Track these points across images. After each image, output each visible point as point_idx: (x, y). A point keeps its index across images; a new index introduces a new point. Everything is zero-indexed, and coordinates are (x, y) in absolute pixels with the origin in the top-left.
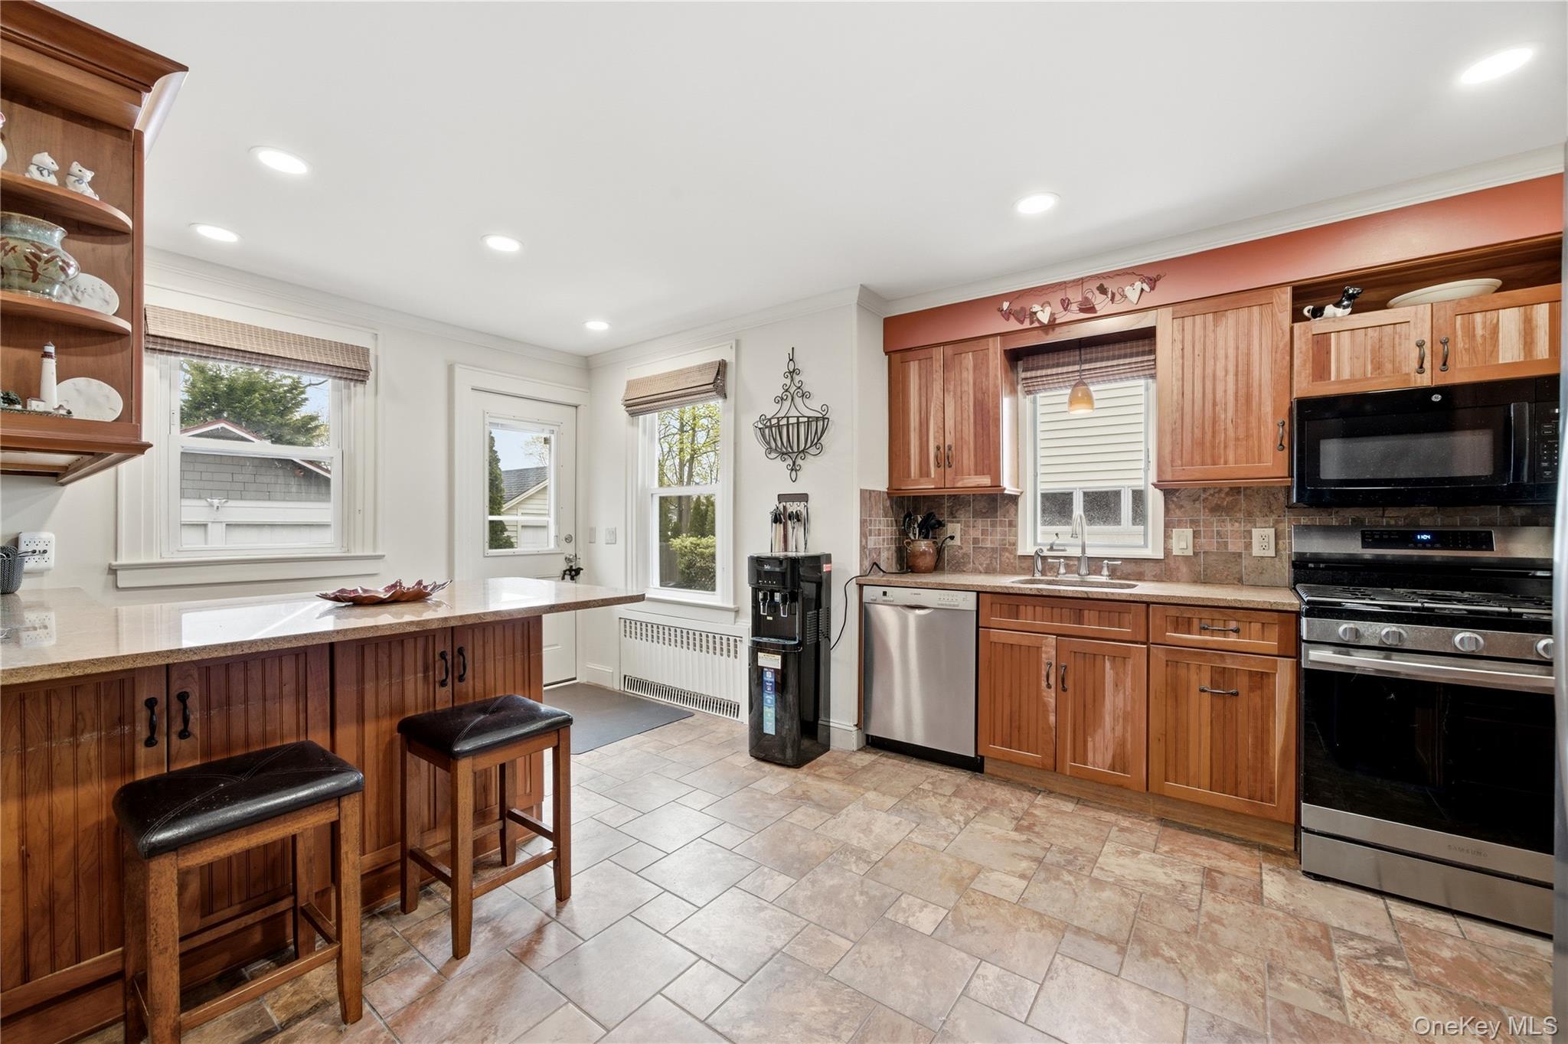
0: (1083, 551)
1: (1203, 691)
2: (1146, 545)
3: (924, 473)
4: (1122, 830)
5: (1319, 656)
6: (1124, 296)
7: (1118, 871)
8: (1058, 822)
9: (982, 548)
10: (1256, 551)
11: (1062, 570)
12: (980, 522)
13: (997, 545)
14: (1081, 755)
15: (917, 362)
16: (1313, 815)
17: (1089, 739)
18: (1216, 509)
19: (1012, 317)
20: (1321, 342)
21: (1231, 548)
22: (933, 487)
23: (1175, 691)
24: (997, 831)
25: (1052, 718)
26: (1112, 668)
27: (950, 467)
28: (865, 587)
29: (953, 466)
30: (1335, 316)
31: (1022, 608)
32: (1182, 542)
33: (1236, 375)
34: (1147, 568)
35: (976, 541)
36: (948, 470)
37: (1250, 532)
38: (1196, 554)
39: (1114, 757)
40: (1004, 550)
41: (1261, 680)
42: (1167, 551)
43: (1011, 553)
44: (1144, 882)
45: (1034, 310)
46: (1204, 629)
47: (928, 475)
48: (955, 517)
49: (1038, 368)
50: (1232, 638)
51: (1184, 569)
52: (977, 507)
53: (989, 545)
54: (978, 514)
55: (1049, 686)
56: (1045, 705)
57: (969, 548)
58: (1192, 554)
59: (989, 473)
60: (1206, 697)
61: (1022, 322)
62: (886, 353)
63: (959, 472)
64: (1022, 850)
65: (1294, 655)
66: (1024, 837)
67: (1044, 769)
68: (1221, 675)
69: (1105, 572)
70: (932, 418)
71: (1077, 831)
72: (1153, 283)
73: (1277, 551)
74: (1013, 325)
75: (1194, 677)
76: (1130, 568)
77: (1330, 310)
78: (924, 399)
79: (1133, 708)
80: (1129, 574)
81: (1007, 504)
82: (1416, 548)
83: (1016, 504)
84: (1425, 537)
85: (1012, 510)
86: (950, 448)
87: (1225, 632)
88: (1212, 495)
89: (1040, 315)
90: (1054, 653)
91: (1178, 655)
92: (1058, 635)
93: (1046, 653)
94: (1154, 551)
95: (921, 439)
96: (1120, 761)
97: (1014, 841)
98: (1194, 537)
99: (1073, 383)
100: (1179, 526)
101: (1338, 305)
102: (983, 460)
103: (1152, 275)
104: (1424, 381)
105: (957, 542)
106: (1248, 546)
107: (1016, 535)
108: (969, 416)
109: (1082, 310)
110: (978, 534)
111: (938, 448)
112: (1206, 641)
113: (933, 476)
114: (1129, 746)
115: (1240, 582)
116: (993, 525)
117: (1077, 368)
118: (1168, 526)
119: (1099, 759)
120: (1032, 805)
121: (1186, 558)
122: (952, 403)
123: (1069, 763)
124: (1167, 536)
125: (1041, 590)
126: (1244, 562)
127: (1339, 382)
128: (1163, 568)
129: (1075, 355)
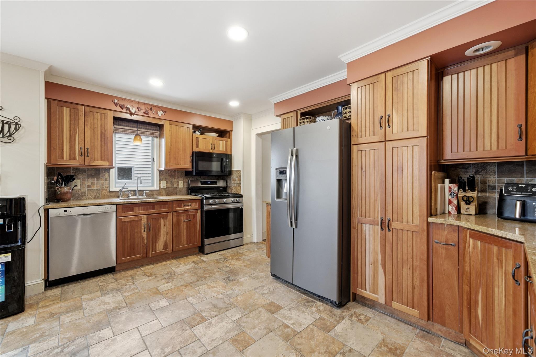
0: (137, 188)
1: (184, 221)
2: (153, 186)
3: (72, 157)
4: (170, 264)
5: (206, 208)
6: (157, 114)
7: (182, 271)
8: (155, 270)
9: (92, 189)
10: (180, 187)
11: (130, 195)
12: (91, 180)
13: (99, 188)
14: (154, 249)
15: (68, 109)
16: (206, 241)
17: (157, 243)
18: (171, 176)
19: (118, 106)
20: (197, 139)
21: (175, 186)
22: (78, 164)
23: (178, 223)
24: (146, 280)
25: (146, 241)
26: (163, 221)
27: (88, 156)
28: (49, 210)
29: (90, 156)
30: (198, 134)
31: (135, 208)
32: (164, 185)
33: (183, 143)
34: (154, 192)
35: (88, 187)
36: (87, 158)
37: (178, 182)
38: (167, 188)
39: (164, 246)
40: (103, 189)
41: (195, 216)
42: (160, 187)
43: (106, 190)
44: (188, 269)
45: (129, 107)
46: (184, 206)
47: (75, 159)
48: (77, 177)
49: (121, 125)
50: (190, 207)
51: (164, 192)
52: (89, 173)
53: (95, 188)
54: (89, 176)
55: (144, 231)
56: (143, 238)
57: (85, 190)
58: (166, 188)
59: (108, 161)
60: (185, 223)
61: (123, 109)
62: (46, 98)
63: (93, 159)
64: (157, 279)
65: (200, 208)
66: (154, 277)
67: (143, 258)
68: (188, 216)
69: (144, 194)
70: (77, 135)
71: (162, 269)
72: (165, 112)
73: (184, 186)
74: (118, 109)
75: (182, 218)
76: (151, 193)
77: (197, 132)
78: (72, 126)
79: (169, 230)
80: (149, 195)
81: (104, 172)
82: (208, 184)
83: (109, 172)
84: (209, 182)
85: (107, 174)
86: (87, 149)
87: (188, 206)
88: (170, 172)
89: (131, 109)
90: (146, 220)
91: (179, 213)
92: (147, 214)
93: (143, 221)
94: (156, 187)
95: (70, 142)
96: (166, 247)
97: (153, 279)
98: (166, 183)
99: (136, 134)
100: (163, 180)
101: (198, 132)
102: (105, 155)
103: (165, 110)
104: (211, 151)
105: (78, 187)
106: (178, 185)
107: (109, 184)
108: (98, 138)
109: (144, 113)
110: (90, 184)
111: (81, 148)
112: (185, 209)
113: (78, 159)
114: (168, 241)
115: (176, 194)
116: (98, 180)
117: (136, 129)
118: (160, 180)
119: (160, 248)
120: (143, 271)
121: (164, 189)
122: (90, 131)
123: (151, 253)
124: (160, 183)
125: (142, 201)
126: (177, 189)
127: (200, 149)
128: (159, 192)
129: (135, 125)
